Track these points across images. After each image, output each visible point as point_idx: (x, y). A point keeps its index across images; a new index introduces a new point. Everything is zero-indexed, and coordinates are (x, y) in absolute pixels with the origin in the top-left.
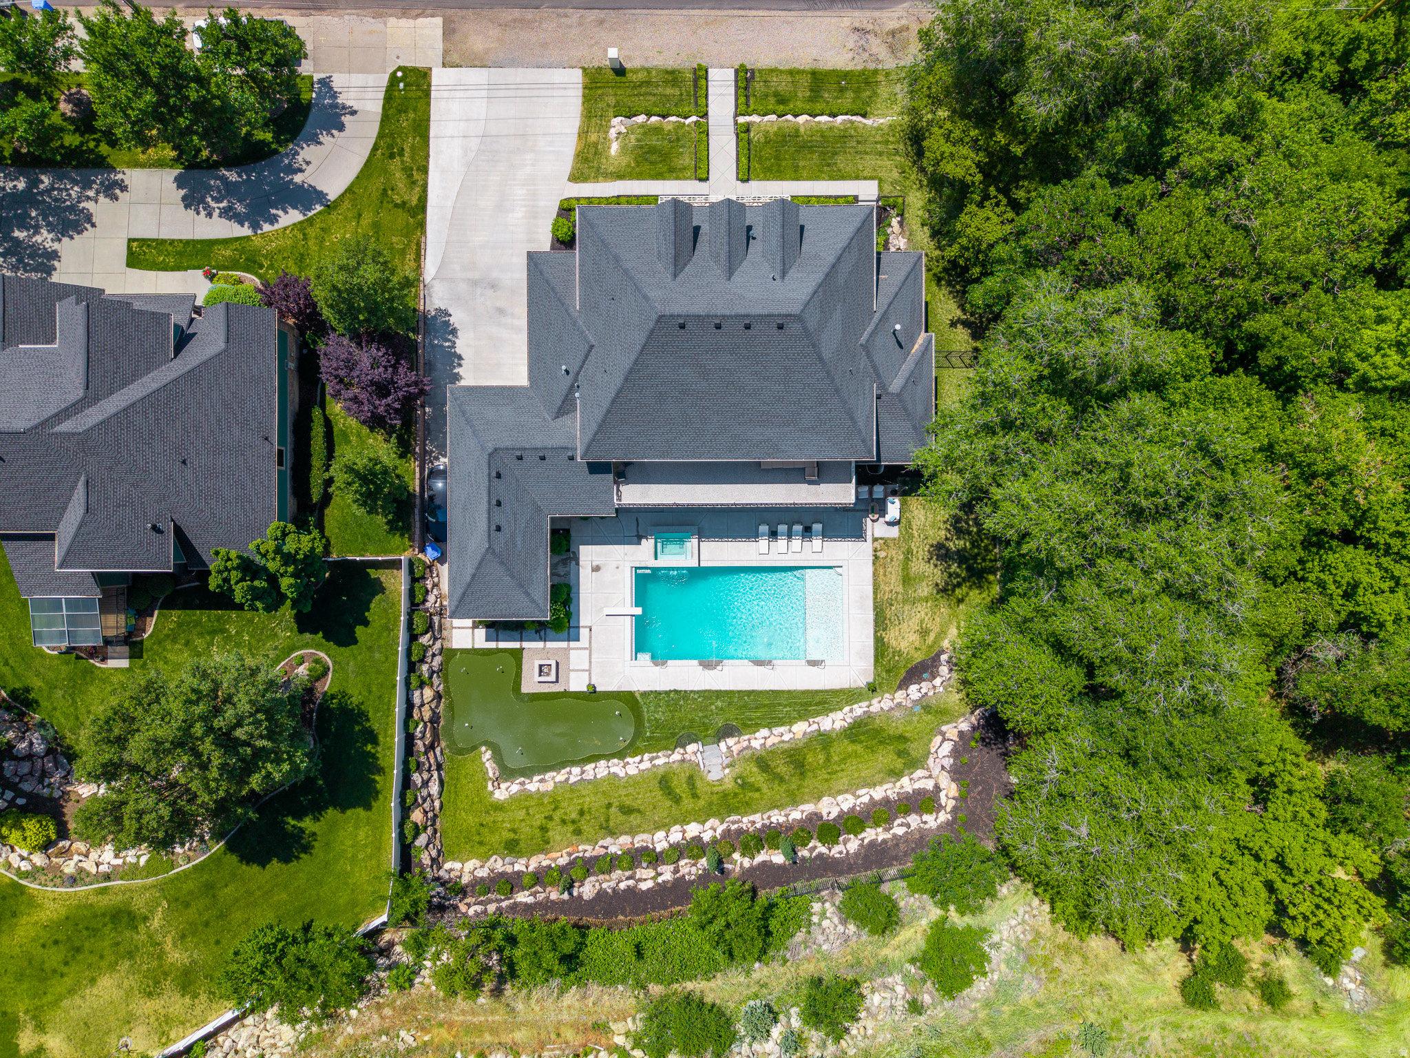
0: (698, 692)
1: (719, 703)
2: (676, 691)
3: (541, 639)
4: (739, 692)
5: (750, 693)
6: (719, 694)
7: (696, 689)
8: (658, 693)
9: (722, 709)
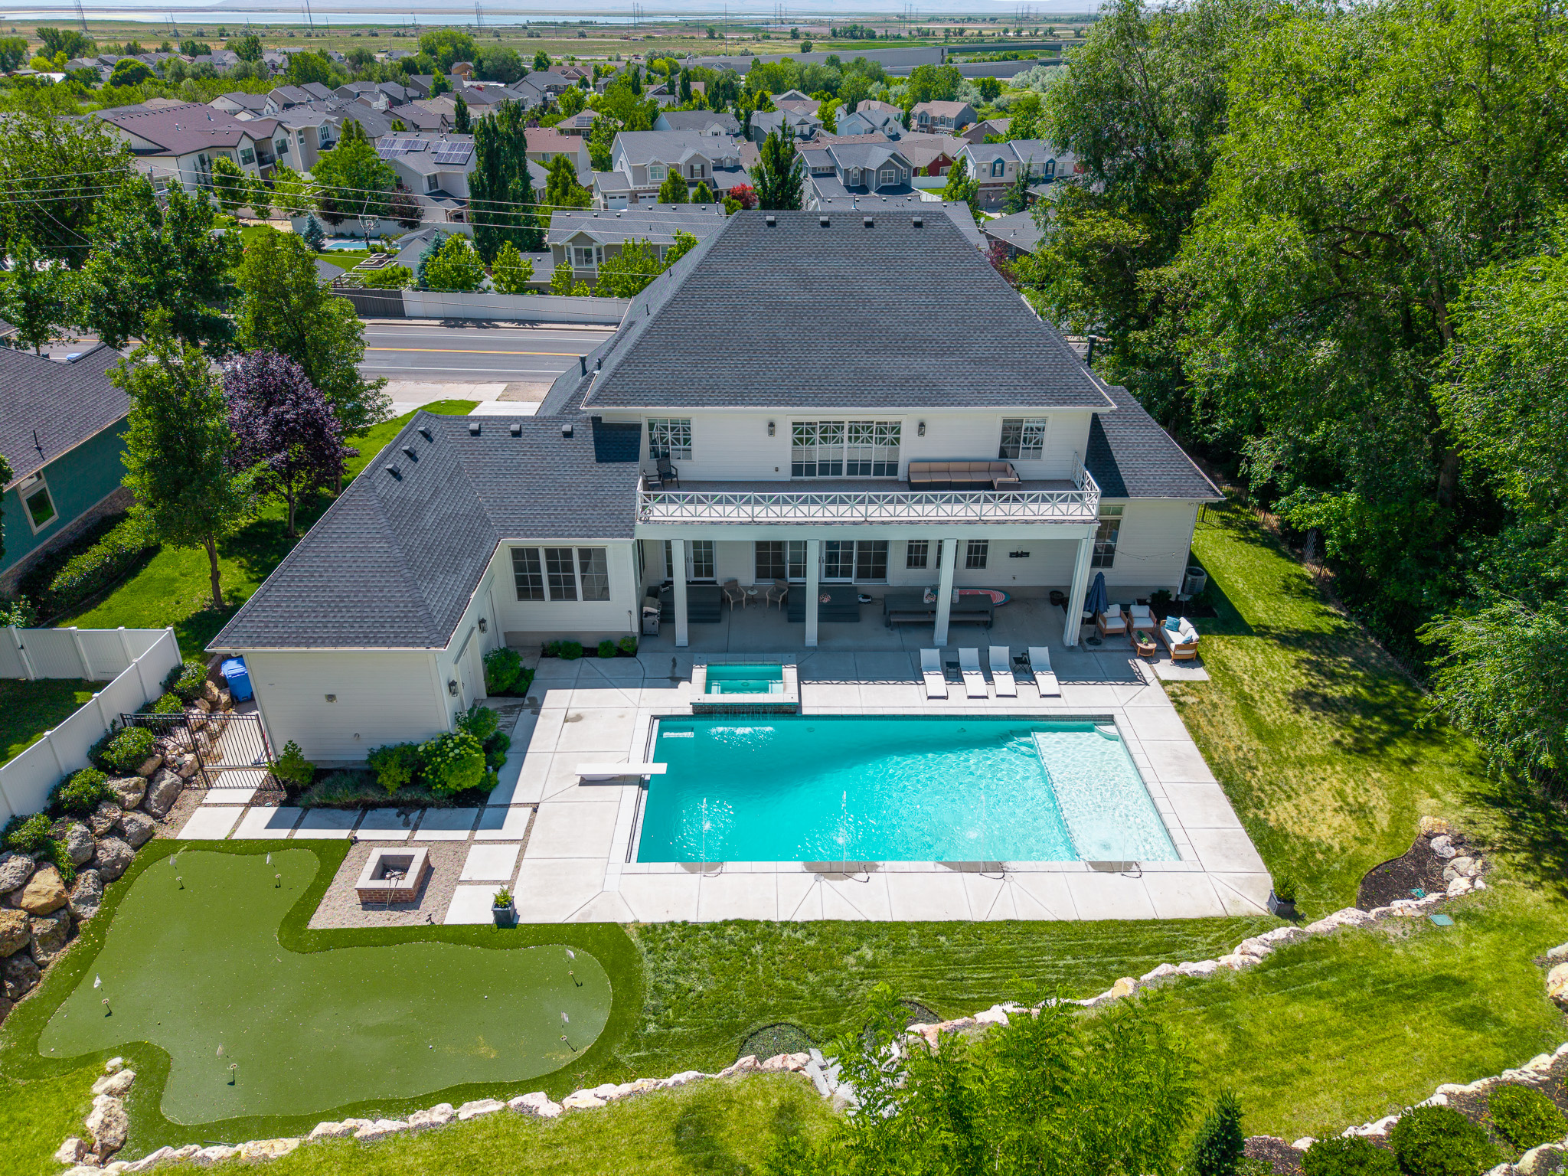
0: (804, 925)
1: (868, 953)
2: (741, 924)
3: (406, 825)
4: (920, 925)
5: (949, 928)
6: (864, 930)
7: (799, 918)
8: (689, 930)
9: (873, 965)
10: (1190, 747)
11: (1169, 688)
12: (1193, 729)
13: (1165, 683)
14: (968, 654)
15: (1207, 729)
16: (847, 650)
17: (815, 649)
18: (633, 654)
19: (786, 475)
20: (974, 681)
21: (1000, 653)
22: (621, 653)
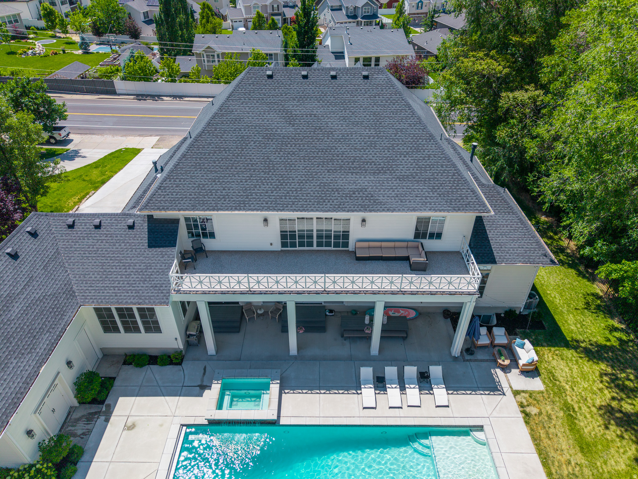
10: (535, 460)
11: (519, 398)
12: (536, 440)
13: (516, 393)
14: (391, 371)
15: (546, 442)
16: (314, 359)
17: (295, 358)
18: (180, 364)
19: (277, 247)
20: (393, 392)
21: (411, 371)
22: (171, 363)
